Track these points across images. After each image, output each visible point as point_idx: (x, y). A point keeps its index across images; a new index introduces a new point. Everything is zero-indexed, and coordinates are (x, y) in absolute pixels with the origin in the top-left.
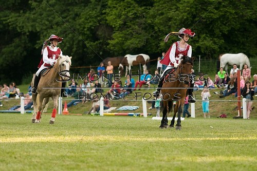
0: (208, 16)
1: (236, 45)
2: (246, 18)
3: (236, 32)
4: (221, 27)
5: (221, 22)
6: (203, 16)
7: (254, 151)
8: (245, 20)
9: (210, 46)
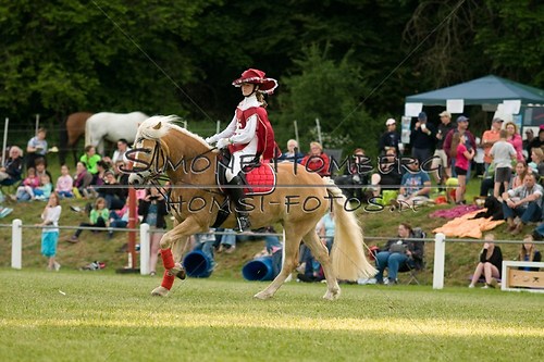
0: (62, 16)
1: (128, 92)
2: (155, 27)
3: (130, 61)
4: (93, 48)
5: (92, 34)
6: (49, 16)
7: (166, 355)
8: (153, 32)
9: (63, 92)
